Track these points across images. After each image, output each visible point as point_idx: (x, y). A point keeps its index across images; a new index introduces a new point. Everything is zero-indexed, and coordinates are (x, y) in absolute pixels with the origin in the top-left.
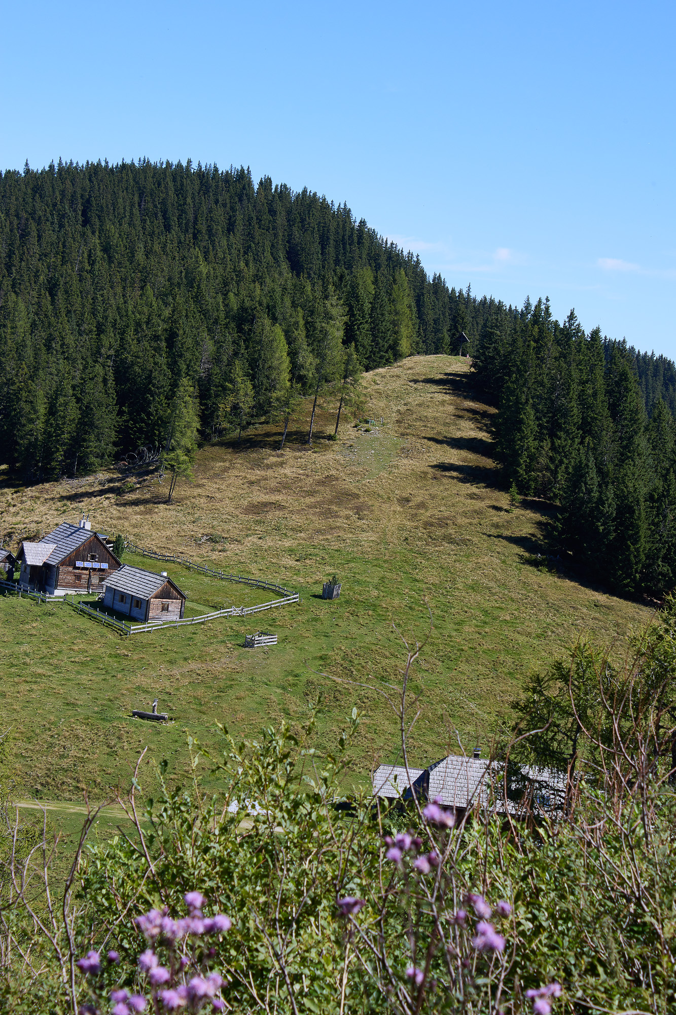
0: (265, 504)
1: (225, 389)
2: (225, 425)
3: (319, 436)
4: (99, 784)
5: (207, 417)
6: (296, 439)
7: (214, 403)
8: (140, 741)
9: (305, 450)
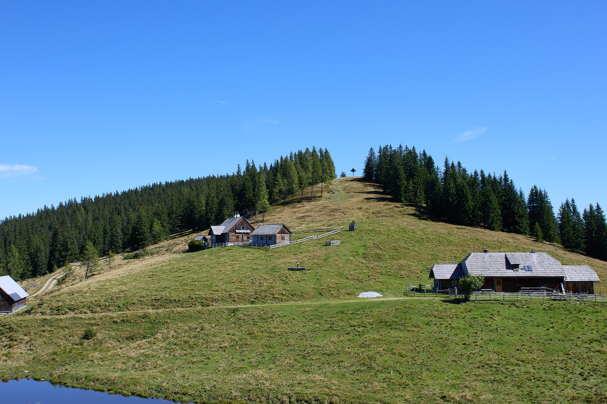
0: (303, 217)
1: (275, 184)
2: (277, 198)
3: (315, 197)
4: (285, 295)
5: (271, 194)
6: (306, 199)
7: (272, 190)
8: (298, 277)
9: (311, 201)
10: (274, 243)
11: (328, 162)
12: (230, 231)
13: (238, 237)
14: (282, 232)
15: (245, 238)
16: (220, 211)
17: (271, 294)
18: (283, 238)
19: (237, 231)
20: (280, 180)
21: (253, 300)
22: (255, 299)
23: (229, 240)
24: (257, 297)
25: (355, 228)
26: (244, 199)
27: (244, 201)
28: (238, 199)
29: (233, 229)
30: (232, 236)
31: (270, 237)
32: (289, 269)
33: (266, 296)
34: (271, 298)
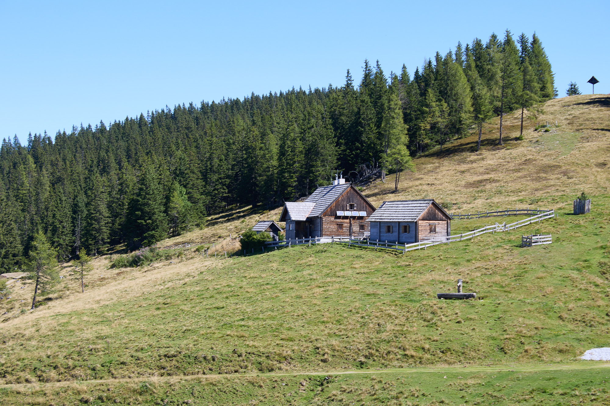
0: (481, 181)
1: (423, 113)
2: (427, 141)
3: (507, 140)
4: (429, 350)
5: (413, 133)
6: (488, 144)
7: (415, 125)
8: (457, 314)
9: (499, 149)
10: (414, 240)
11: (538, 63)
12: (325, 213)
13: (340, 226)
14: (430, 217)
15: (356, 228)
16: (309, 167)
17: (400, 348)
18: (433, 230)
19: (339, 213)
20: (434, 104)
21: (363, 359)
22: (366, 357)
23: (321, 231)
24: (371, 355)
25: (586, 208)
26: (357, 144)
27: (357, 148)
28: (346, 144)
29: (331, 209)
30: (328, 224)
31: (405, 227)
32: (440, 297)
33: (389, 352)
34: (399, 356)
